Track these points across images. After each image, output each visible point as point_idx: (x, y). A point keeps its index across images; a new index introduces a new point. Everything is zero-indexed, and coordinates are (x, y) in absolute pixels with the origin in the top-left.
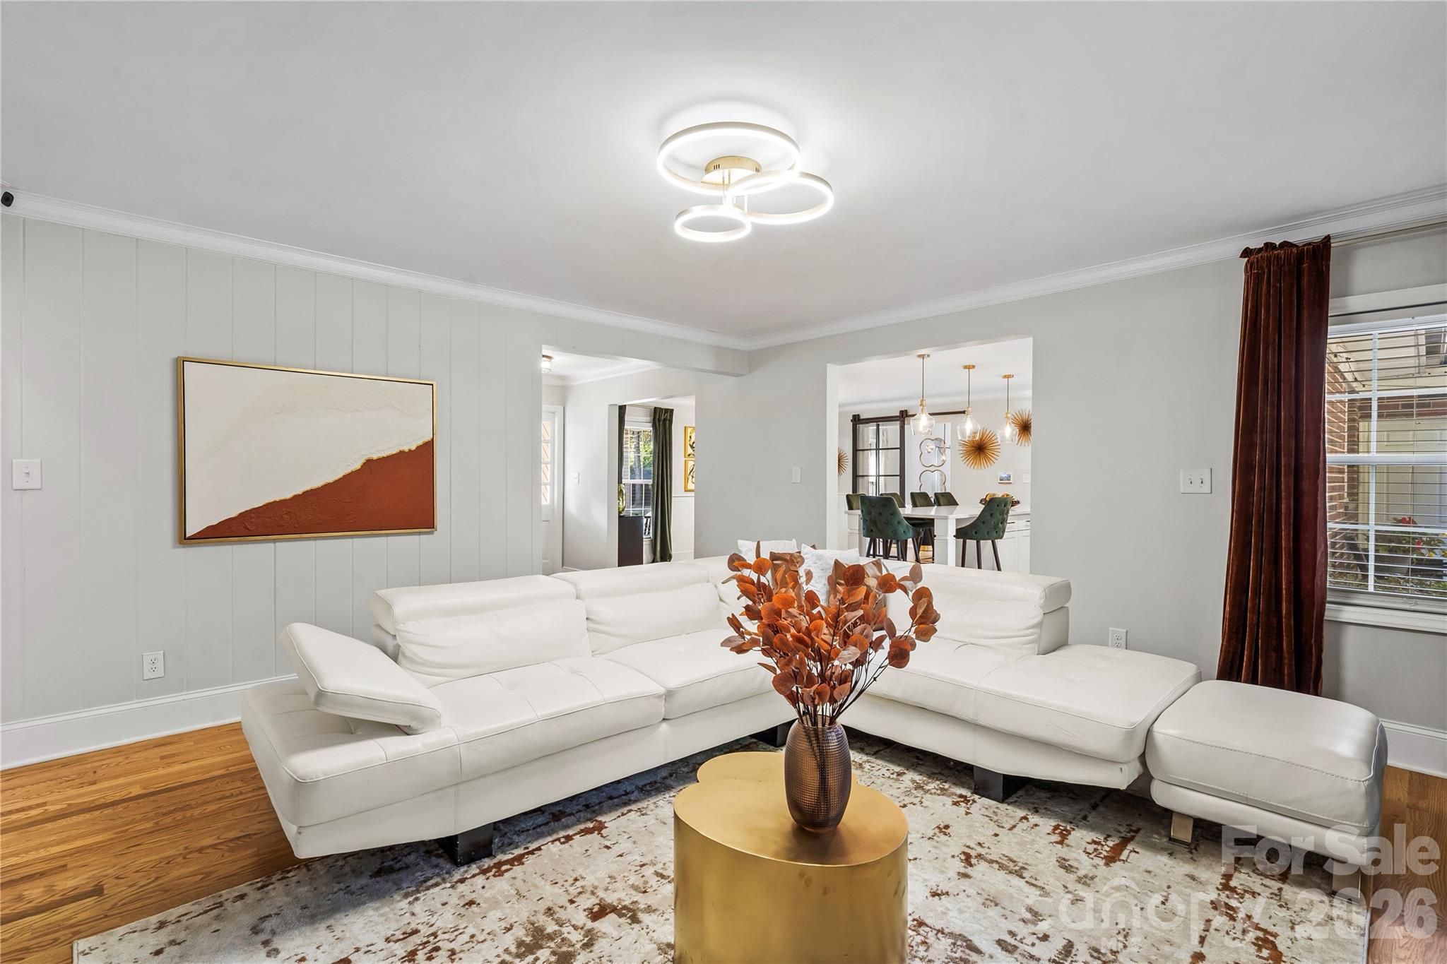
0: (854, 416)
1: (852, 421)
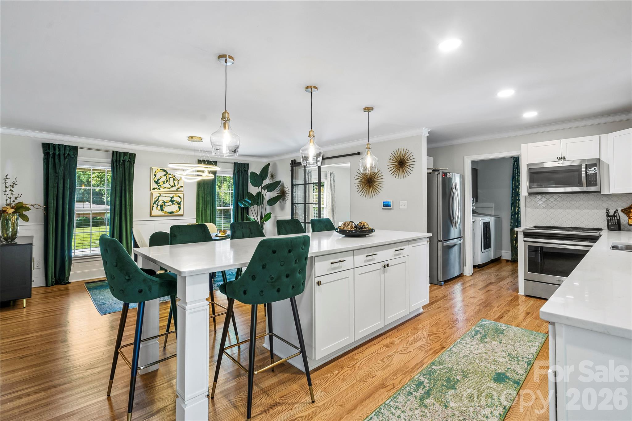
0: (292, 161)
1: (290, 164)
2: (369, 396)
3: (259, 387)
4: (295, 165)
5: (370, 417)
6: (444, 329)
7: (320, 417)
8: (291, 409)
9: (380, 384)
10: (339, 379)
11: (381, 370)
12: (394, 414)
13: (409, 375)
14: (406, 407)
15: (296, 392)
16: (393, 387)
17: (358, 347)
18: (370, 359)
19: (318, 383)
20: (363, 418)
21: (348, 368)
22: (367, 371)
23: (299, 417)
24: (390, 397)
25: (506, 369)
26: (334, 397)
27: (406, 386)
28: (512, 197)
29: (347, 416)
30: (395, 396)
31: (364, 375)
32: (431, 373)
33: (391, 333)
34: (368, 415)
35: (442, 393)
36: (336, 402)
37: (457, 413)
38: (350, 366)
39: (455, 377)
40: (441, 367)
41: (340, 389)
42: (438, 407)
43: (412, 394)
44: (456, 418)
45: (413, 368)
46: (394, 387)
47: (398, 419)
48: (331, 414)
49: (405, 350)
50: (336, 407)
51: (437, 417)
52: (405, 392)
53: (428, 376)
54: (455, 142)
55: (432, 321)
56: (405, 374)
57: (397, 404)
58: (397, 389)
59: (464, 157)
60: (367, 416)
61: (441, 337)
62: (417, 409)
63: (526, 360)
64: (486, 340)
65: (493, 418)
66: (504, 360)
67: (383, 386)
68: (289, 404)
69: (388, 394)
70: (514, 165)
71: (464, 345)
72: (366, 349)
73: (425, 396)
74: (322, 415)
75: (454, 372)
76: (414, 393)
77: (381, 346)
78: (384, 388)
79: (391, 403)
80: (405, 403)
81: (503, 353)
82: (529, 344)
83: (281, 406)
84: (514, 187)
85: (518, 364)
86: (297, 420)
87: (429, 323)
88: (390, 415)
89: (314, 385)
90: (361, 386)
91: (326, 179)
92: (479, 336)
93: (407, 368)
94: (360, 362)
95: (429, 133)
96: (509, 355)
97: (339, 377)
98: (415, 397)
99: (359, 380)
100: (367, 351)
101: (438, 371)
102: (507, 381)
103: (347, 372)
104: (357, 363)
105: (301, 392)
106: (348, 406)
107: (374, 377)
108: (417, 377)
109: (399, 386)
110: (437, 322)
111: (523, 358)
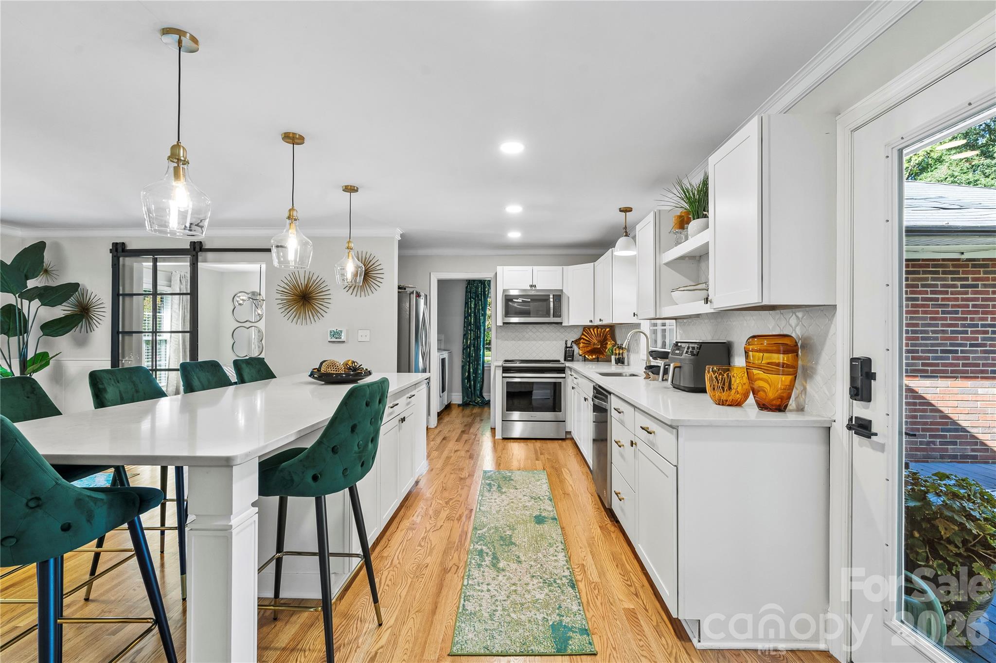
0: (115, 245)
1: (111, 251)
2: (440, 587)
3: (276, 649)
4: (123, 253)
5: (461, 605)
6: (456, 491)
7: (405, 635)
8: (358, 647)
9: (441, 571)
10: (388, 585)
11: (428, 556)
12: (482, 591)
13: (462, 550)
14: (487, 579)
15: (343, 627)
16: (456, 567)
17: (376, 542)
18: (404, 550)
19: (364, 602)
20: (455, 610)
21: (388, 570)
22: (414, 564)
23: (378, 650)
24: (463, 577)
25: (539, 511)
26: (401, 607)
27: (469, 560)
28: (464, 327)
29: (435, 617)
30: (467, 574)
31: (414, 569)
32: (481, 538)
33: (401, 513)
34: (457, 604)
35: (506, 552)
36: (409, 611)
37: (532, 563)
38: (387, 567)
39: (505, 533)
40: (486, 529)
41: (400, 596)
42: (514, 566)
43: (482, 565)
44: (535, 568)
45: (460, 541)
46: (458, 567)
47: (489, 593)
48: (416, 625)
49: (435, 526)
50: (414, 616)
51: (520, 574)
52: (474, 566)
53: (482, 542)
54: (421, 252)
55: (436, 487)
56: (457, 550)
57: (475, 580)
58: (463, 567)
59: (430, 273)
60: (456, 606)
61: (461, 501)
62: (498, 576)
63: (546, 498)
64: (504, 490)
65: (560, 554)
66: (531, 503)
67: (445, 571)
68: (349, 644)
69: (458, 576)
70: (467, 287)
71: (488, 501)
72: (389, 540)
73: (494, 561)
74: (406, 632)
75: (501, 529)
76: (483, 563)
77: (404, 531)
78: (449, 572)
79: (470, 582)
80: (483, 576)
81: (526, 498)
82: (539, 483)
83: (340, 652)
84: (466, 316)
85: (544, 503)
86: (378, 654)
87: (435, 490)
88: (480, 593)
89: (362, 607)
90: (421, 581)
91: (170, 287)
92: (494, 488)
93: (455, 544)
94: (396, 557)
95: (402, 235)
96: (532, 498)
97: (386, 584)
98: (487, 566)
99: (414, 577)
100: (392, 542)
101: (486, 534)
102: (547, 520)
103: (390, 575)
104: (392, 560)
105: (351, 623)
106: (428, 607)
107: (427, 566)
108: (472, 547)
109: (462, 564)
110: (443, 487)
111: (543, 497)
